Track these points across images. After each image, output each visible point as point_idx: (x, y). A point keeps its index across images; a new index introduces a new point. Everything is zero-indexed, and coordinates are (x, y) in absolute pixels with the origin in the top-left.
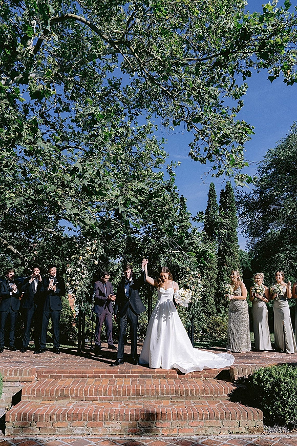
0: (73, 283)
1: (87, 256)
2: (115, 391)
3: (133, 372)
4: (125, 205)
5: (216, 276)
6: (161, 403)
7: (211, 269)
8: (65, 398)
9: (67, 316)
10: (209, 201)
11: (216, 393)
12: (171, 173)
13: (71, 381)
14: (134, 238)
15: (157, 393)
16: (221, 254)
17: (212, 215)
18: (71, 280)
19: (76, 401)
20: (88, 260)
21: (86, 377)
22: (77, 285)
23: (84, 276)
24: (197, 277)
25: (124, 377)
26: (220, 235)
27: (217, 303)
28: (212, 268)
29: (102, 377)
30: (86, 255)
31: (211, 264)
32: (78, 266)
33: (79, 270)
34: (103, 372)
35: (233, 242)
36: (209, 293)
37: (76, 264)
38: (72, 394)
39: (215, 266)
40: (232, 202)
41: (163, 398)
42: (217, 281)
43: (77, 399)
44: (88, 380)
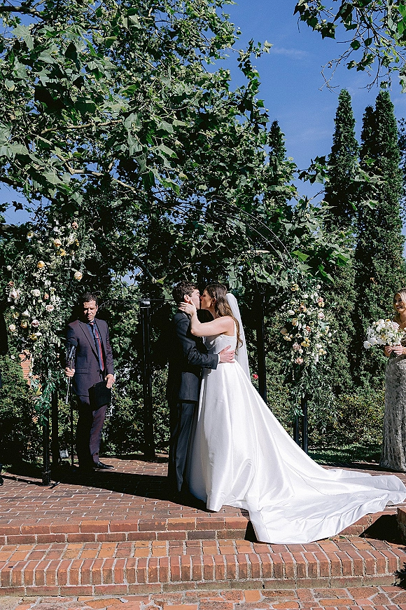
0: (25, 325)
1: (56, 261)
2: (130, 573)
3: (172, 526)
4: (142, 136)
5: (351, 306)
6: (239, 597)
7: (341, 290)
8: (13, 590)
9: (19, 402)
10: (338, 134)
11: (369, 569)
12: (247, 70)
13: (27, 550)
14: (166, 222)
15: (231, 573)
16: (363, 255)
17: (345, 166)
18: (21, 317)
19: (40, 598)
20: (57, 270)
21: (61, 539)
22: (35, 330)
23: (50, 308)
24: (317, 304)
25: (151, 537)
26: (361, 214)
27: (354, 365)
28: (343, 288)
29: (100, 539)
30: (53, 257)
31: (340, 278)
32: (36, 284)
33: (37, 293)
34: (101, 527)
35: (391, 228)
36: (337, 343)
37: (30, 281)
38: (28, 582)
39: (349, 282)
40: (391, 135)
41: (243, 585)
42: (354, 316)
43: (43, 593)
44: (68, 546)
